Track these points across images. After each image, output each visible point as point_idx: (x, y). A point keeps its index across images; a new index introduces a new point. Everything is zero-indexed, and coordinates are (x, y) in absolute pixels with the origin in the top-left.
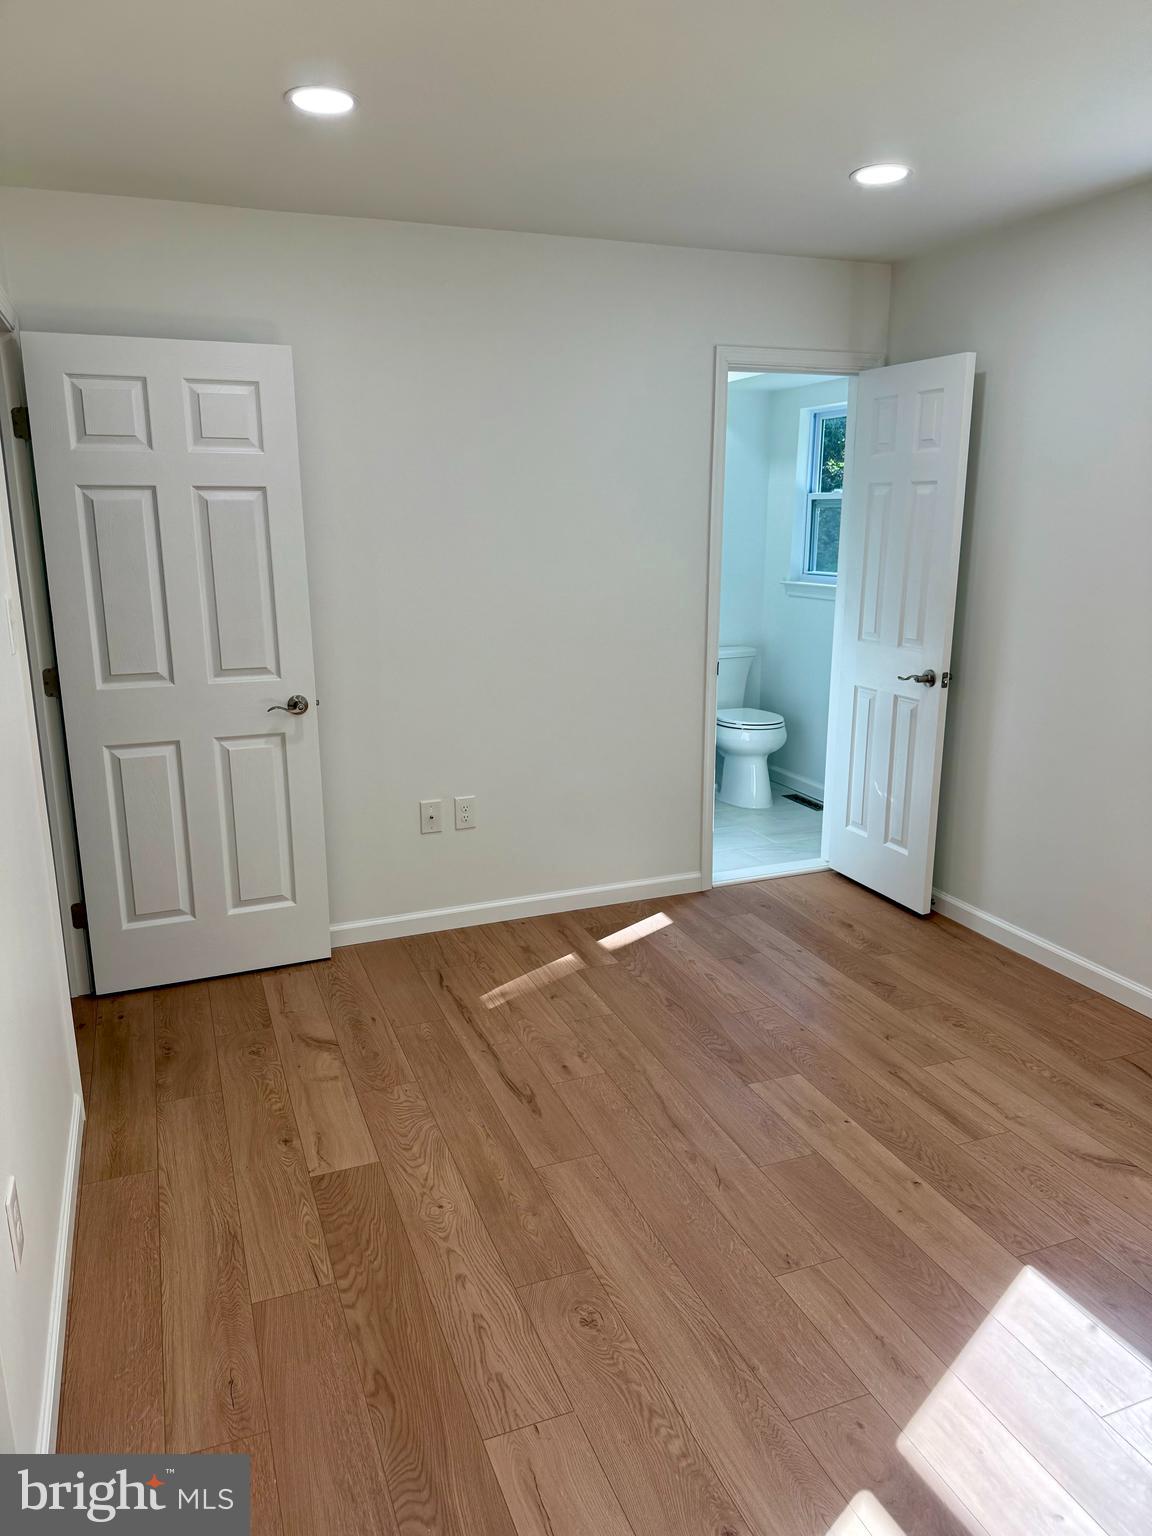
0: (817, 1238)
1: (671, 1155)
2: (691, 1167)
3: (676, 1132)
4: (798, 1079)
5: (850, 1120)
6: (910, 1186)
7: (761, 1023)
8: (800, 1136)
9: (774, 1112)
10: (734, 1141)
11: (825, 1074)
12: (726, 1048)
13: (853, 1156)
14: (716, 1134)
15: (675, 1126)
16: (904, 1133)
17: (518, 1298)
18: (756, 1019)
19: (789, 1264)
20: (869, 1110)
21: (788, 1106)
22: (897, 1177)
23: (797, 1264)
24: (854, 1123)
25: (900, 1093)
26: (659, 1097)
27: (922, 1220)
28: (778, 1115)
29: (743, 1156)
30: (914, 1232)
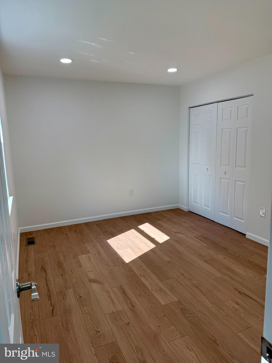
0: (163, 266)
1: (196, 280)
2: (190, 277)
3: (196, 285)
4: (163, 303)
5: (151, 290)
6: (142, 275)
7: (175, 330)
8: (165, 285)
9: (171, 291)
10: (181, 283)
11: (155, 305)
12: (187, 315)
13: (153, 281)
14: (186, 285)
15: (197, 287)
16: (138, 287)
17: (213, 257)
18: (177, 333)
19: (169, 262)
20: (145, 293)
21: (167, 294)
22: (144, 277)
23: (167, 262)
24: (150, 289)
25: (134, 299)
26: (204, 295)
27: (142, 269)
28: (170, 291)
29: (178, 280)
30: (145, 267)
